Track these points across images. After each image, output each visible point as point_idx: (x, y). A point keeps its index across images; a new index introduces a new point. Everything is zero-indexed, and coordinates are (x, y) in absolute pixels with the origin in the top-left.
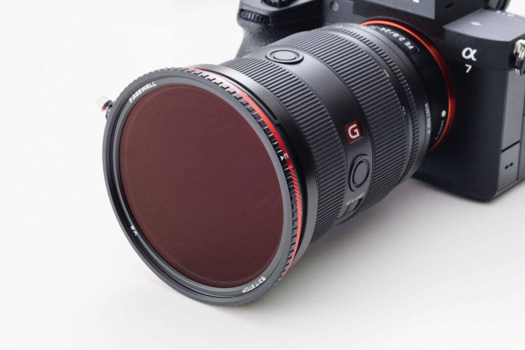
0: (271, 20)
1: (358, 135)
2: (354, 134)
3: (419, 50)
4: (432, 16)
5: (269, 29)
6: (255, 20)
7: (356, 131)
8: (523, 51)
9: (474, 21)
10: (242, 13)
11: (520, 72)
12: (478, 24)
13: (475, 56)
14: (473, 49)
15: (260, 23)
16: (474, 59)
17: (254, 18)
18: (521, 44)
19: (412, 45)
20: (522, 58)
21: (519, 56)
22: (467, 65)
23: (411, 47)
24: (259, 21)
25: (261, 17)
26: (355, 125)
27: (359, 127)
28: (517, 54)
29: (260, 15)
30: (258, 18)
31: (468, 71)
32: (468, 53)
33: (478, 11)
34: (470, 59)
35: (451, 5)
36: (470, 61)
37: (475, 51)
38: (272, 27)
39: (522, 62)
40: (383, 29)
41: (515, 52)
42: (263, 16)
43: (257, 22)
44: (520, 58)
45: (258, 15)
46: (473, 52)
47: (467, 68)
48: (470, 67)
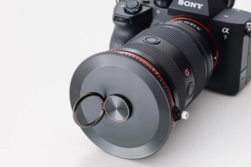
0: (131, 20)
1: (189, 74)
2: (187, 73)
3: (203, 30)
4: (207, 14)
5: (130, 25)
6: (123, 21)
7: (188, 72)
8: (250, 27)
9: (225, 15)
10: (116, 18)
11: (249, 37)
12: (227, 16)
13: (228, 31)
14: (227, 28)
15: (126, 22)
16: (228, 33)
17: (123, 20)
18: (249, 24)
19: (199, 28)
20: (249, 30)
21: (248, 30)
22: (224, 36)
23: (199, 29)
24: (125, 21)
25: (126, 19)
26: (187, 70)
27: (189, 70)
28: (247, 29)
29: (125, 18)
30: (125, 20)
31: (225, 38)
32: (225, 30)
33: (224, 10)
34: (226, 33)
35: (214, 9)
36: (226, 34)
37: (228, 29)
38: (131, 24)
39: (250, 33)
40: (185, 22)
41: (246, 28)
42: (127, 19)
43: (124, 22)
44: (249, 31)
45: (124, 19)
46: (227, 30)
47: (225, 37)
48: (226, 36)
